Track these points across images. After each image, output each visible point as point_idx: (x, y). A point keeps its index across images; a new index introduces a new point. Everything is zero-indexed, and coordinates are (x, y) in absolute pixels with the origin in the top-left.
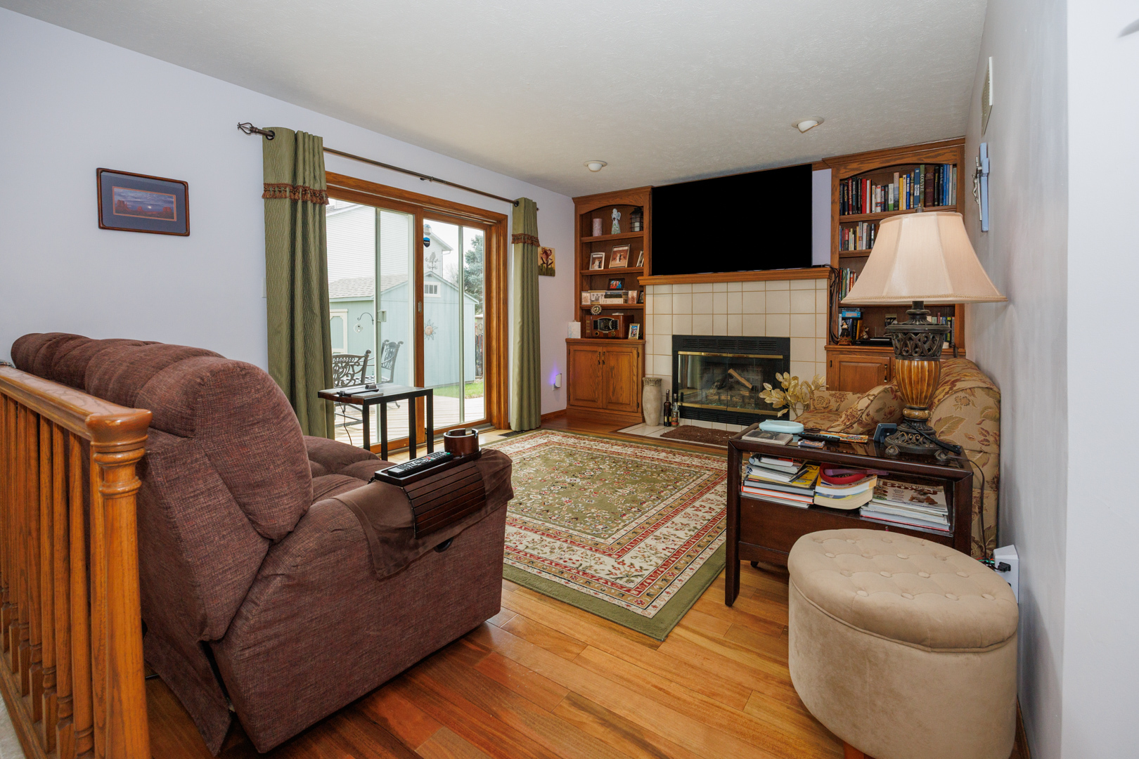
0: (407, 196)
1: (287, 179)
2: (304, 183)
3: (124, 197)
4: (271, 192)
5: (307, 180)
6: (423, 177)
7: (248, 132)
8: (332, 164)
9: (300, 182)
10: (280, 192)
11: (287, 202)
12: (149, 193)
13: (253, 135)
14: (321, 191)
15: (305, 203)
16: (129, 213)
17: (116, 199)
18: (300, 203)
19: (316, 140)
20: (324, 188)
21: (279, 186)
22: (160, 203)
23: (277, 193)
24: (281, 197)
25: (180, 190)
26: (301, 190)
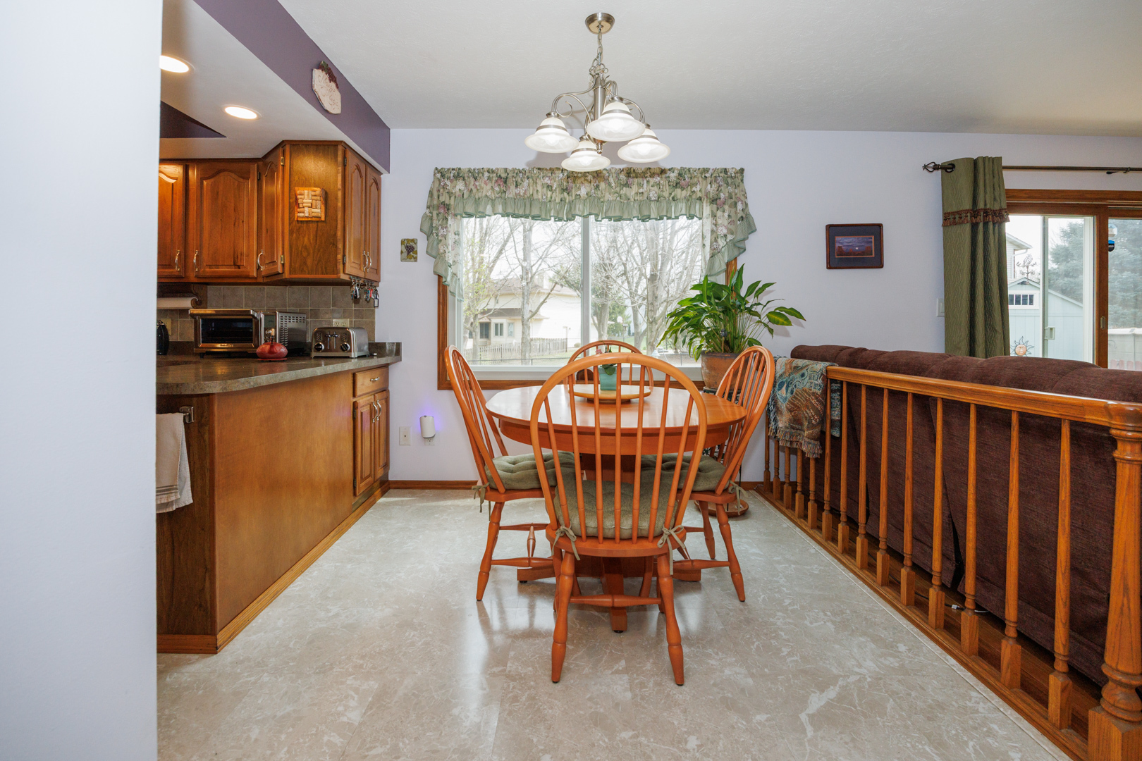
0: (1088, 196)
1: (967, 205)
2: (985, 205)
3: (842, 243)
4: (950, 219)
5: (988, 201)
6: (1110, 171)
7: (931, 170)
8: (1013, 181)
9: (981, 205)
10: (961, 218)
11: (968, 227)
12: (857, 237)
13: (935, 172)
14: (1001, 210)
15: (986, 224)
16: (845, 255)
17: (837, 245)
18: (981, 225)
19: (996, 161)
20: (1004, 206)
21: (959, 213)
22: (863, 244)
23: (957, 219)
24: (963, 222)
25: (875, 231)
26: (982, 213)
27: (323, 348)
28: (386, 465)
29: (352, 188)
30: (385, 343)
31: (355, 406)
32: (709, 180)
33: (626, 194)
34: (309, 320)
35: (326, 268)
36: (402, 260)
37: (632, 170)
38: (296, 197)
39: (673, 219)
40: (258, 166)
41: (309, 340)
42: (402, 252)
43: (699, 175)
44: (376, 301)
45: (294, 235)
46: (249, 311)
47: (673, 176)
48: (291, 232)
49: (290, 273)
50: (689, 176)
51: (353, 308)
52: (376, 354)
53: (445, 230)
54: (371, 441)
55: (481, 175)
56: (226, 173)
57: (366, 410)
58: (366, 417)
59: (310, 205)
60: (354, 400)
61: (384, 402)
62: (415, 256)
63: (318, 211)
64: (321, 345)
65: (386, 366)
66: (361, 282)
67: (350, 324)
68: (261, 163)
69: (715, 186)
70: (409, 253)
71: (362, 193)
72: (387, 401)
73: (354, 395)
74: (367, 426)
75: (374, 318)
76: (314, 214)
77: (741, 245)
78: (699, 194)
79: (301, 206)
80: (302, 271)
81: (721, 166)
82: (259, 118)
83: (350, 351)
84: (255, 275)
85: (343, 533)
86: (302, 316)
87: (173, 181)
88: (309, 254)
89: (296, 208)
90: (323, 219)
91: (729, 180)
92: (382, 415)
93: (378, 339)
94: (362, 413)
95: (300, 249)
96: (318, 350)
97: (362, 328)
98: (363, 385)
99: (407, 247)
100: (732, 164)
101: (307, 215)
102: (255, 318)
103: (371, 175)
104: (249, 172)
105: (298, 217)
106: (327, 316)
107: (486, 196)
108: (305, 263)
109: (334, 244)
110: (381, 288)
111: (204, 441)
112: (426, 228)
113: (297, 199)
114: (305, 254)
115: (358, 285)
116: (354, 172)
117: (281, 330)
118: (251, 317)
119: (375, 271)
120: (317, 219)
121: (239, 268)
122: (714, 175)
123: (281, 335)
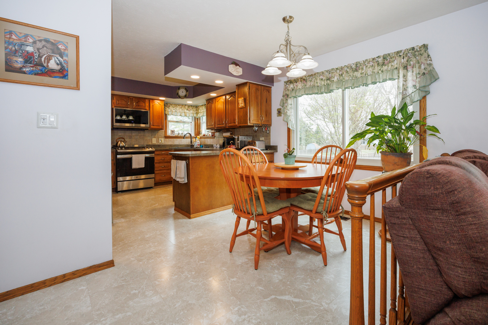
29: (252, 96)
30: (273, 146)
32: (402, 57)
33: (355, 75)
35: (245, 122)
36: (278, 116)
37: (358, 62)
39: (381, 82)
42: (277, 114)
43: (396, 55)
45: (239, 112)
47: (380, 60)
49: (238, 124)
50: (390, 57)
53: (286, 104)
55: (298, 81)
59: (241, 103)
62: (281, 114)
63: (243, 104)
65: (273, 153)
66: (260, 125)
69: (406, 59)
70: (279, 113)
77: (426, 89)
78: (396, 66)
79: (239, 104)
80: (241, 124)
81: (409, 46)
82: (223, 82)
90: (244, 107)
91: (417, 53)
93: (271, 144)
99: (278, 111)
100: (417, 43)
101: (241, 106)
103: (264, 89)
105: (239, 107)
106: (259, 137)
107: (299, 88)
108: (241, 121)
109: (247, 114)
112: (282, 105)
113: (238, 102)
114: (241, 118)
115: (256, 127)
116: (254, 90)
118: (234, 138)
122: (406, 53)
123: (241, 143)
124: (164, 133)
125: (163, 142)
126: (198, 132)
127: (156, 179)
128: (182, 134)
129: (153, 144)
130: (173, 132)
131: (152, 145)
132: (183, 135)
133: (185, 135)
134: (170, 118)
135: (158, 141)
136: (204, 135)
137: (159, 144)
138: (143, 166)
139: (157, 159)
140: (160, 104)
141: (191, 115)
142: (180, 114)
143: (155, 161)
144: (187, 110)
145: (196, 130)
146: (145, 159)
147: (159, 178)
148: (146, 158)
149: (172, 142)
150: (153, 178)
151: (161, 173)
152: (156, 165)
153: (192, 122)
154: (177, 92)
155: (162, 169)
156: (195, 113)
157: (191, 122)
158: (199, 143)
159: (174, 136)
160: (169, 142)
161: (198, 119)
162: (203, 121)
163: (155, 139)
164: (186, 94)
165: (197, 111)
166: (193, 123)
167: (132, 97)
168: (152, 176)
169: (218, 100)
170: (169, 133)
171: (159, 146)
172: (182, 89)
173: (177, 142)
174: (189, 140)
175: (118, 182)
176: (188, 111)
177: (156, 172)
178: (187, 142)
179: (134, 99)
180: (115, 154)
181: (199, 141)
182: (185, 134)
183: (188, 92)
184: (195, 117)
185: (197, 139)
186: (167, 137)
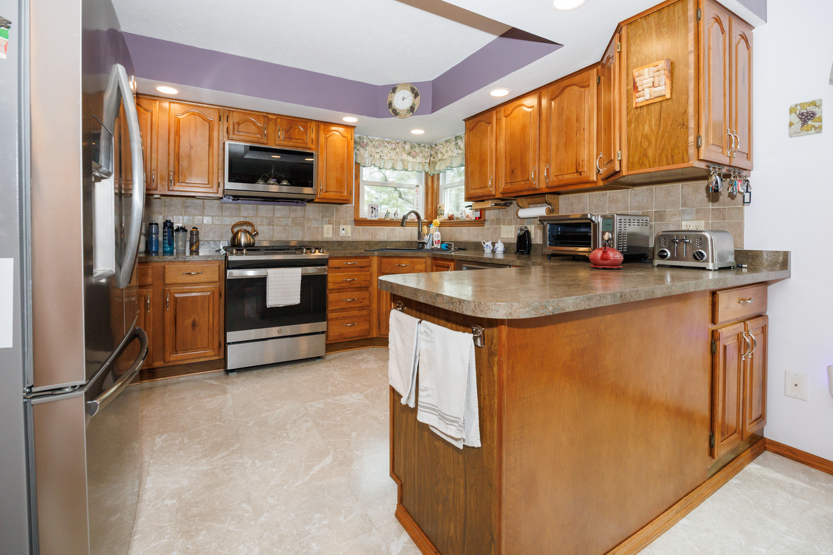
27: (669, 255)
28: (762, 418)
29: (709, 48)
30: (761, 252)
31: (714, 337)
34: (653, 223)
35: (672, 156)
36: (794, 134)
38: (634, 80)
40: (597, 70)
41: (651, 245)
42: (791, 124)
44: (747, 195)
45: (633, 125)
46: (587, 215)
48: (629, 123)
49: (628, 170)
51: (711, 207)
52: (746, 266)
54: (739, 384)
56: (569, 88)
57: (731, 343)
58: (732, 353)
59: (651, 84)
60: (714, 327)
61: (759, 331)
62: (817, 124)
63: (664, 89)
64: (665, 252)
65: (765, 283)
66: (724, 170)
67: (705, 226)
68: (599, 67)
70: (805, 122)
71: (724, 54)
72: (764, 330)
73: (714, 320)
74: (733, 364)
75: (743, 219)
76: (656, 95)
79: (640, 89)
80: (642, 165)
83: (707, 261)
84: (595, 179)
85: (692, 508)
86: (645, 218)
87: (530, 110)
88: (650, 143)
89: (634, 93)
90: (668, 96)
92: (757, 350)
93: (749, 245)
94: (725, 347)
95: (640, 139)
96: (663, 256)
97: (726, 232)
98: (727, 308)
99: (801, 115)
101: (648, 97)
102: (593, 222)
103: (737, 29)
104: (589, 79)
105: (636, 103)
106: (675, 218)
108: (646, 155)
109: (684, 124)
110: (753, 178)
111: (494, 375)
113: (635, 83)
114: (645, 144)
115: (719, 175)
116: (712, 26)
117: (619, 235)
118: (589, 221)
119: (746, 155)
120: (661, 99)
121: (581, 175)
123: (619, 240)
124: (352, 212)
125: (350, 235)
126: (433, 210)
127: (331, 334)
128: (395, 215)
129: (325, 240)
130: (373, 208)
131: (323, 242)
132: (400, 217)
133: (405, 218)
134: (367, 174)
135: (336, 231)
136: (451, 218)
137: (339, 239)
138: (296, 300)
139: (333, 279)
140: (345, 135)
141: (417, 167)
142: (391, 165)
143: (330, 286)
144: (409, 154)
145: (430, 207)
146: (302, 281)
147: (337, 330)
148: (305, 278)
149: (372, 235)
150: (323, 332)
151: (344, 318)
152: (332, 297)
153: (420, 186)
154: (389, 99)
155: (347, 307)
156: (428, 161)
157: (417, 186)
158: (440, 239)
159: (376, 219)
160: (365, 234)
161: (433, 177)
162: (447, 183)
163: (331, 225)
164: (414, 104)
165: (432, 159)
166: (422, 188)
167: (274, 117)
168: (321, 326)
169: (508, 112)
170: (365, 212)
171: (340, 243)
172: (401, 92)
173: (384, 234)
174: (415, 230)
175: (230, 344)
176: (410, 159)
177: (331, 315)
178: (408, 234)
179: (279, 120)
180: (223, 266)
181: (439, 233)
182: (406, 213)
183: (418, 98)
184: (427, 174)
185: (433, 227)
186: (359, 222)
